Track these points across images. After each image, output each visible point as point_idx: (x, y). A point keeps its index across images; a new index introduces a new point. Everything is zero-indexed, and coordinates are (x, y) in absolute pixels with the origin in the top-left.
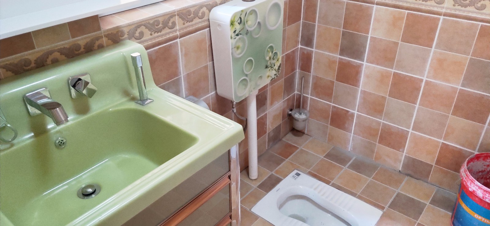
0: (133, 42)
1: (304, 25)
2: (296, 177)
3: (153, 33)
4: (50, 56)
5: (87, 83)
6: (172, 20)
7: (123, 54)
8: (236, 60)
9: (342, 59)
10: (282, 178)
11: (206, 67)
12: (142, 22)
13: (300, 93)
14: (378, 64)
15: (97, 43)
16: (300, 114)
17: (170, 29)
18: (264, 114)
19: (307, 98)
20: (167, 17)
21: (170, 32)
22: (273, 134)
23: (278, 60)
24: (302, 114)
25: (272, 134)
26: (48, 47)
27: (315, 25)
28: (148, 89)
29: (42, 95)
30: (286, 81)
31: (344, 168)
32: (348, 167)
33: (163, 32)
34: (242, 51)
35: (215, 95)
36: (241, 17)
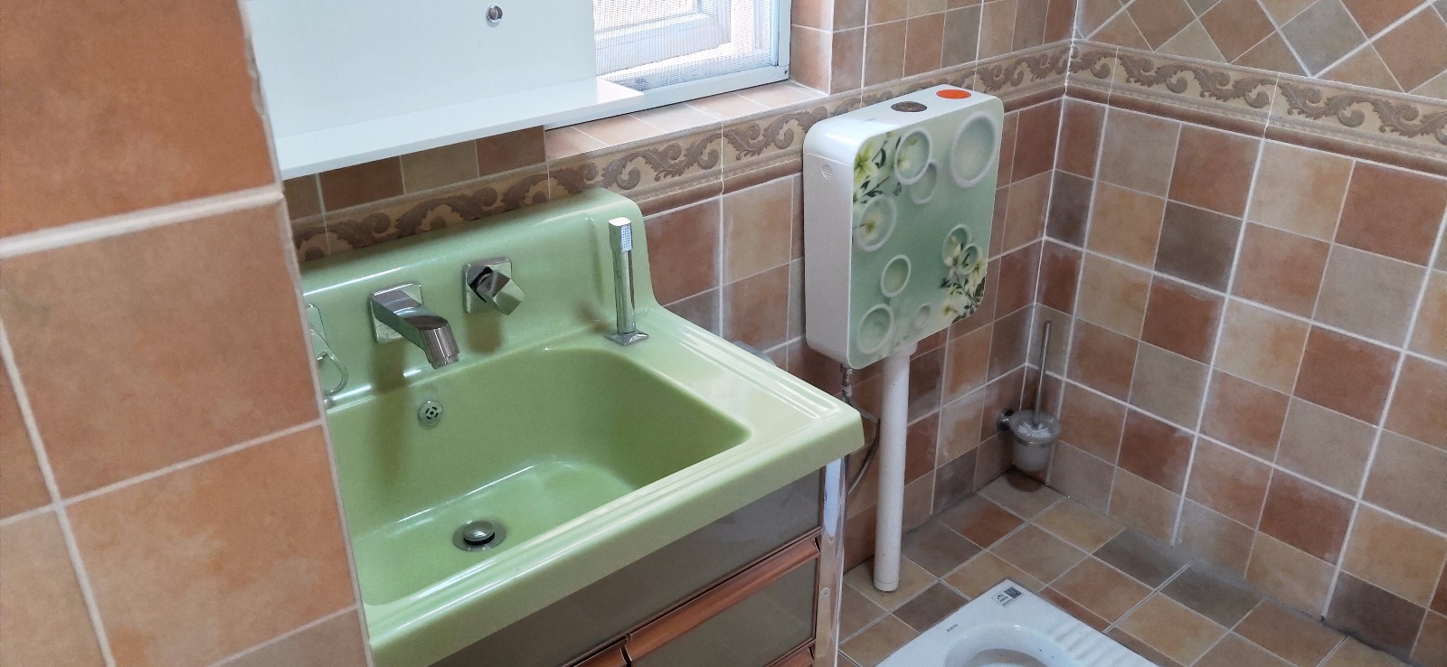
0: (612, 193)
1: (1062, 182)
2: (1007, 600)
3: (662, 175)
4: (429, 213)
5: (503, 280)
6: (709, 148)
7: (590, 221)
8: (861, 258)
9: (1161, 281)
10: (969, 599)
11: (783, 272)
12: (639, 147)
13: (1037, 368)
14: (1265, 301)
15: (533, 190)
16: (1035, 426)
17: (705, 168)
18: (929, 414)
19: (1058, 382)
20: (699, 139)
21: (705, 177)
22: (951, 475)
23: (977, 269)
24: (1040, 426)
25: (949, 475)
26: (430, 191)
27: (1090, 184)
28: (638, 310)
29: (405, 299)
30: (999, 329)
31: (1150, 591)
32: (1165, 591)
33: (687, 175)
34: (881, 236)
35: (800, 345)
36: (885, 149)
